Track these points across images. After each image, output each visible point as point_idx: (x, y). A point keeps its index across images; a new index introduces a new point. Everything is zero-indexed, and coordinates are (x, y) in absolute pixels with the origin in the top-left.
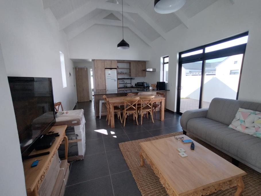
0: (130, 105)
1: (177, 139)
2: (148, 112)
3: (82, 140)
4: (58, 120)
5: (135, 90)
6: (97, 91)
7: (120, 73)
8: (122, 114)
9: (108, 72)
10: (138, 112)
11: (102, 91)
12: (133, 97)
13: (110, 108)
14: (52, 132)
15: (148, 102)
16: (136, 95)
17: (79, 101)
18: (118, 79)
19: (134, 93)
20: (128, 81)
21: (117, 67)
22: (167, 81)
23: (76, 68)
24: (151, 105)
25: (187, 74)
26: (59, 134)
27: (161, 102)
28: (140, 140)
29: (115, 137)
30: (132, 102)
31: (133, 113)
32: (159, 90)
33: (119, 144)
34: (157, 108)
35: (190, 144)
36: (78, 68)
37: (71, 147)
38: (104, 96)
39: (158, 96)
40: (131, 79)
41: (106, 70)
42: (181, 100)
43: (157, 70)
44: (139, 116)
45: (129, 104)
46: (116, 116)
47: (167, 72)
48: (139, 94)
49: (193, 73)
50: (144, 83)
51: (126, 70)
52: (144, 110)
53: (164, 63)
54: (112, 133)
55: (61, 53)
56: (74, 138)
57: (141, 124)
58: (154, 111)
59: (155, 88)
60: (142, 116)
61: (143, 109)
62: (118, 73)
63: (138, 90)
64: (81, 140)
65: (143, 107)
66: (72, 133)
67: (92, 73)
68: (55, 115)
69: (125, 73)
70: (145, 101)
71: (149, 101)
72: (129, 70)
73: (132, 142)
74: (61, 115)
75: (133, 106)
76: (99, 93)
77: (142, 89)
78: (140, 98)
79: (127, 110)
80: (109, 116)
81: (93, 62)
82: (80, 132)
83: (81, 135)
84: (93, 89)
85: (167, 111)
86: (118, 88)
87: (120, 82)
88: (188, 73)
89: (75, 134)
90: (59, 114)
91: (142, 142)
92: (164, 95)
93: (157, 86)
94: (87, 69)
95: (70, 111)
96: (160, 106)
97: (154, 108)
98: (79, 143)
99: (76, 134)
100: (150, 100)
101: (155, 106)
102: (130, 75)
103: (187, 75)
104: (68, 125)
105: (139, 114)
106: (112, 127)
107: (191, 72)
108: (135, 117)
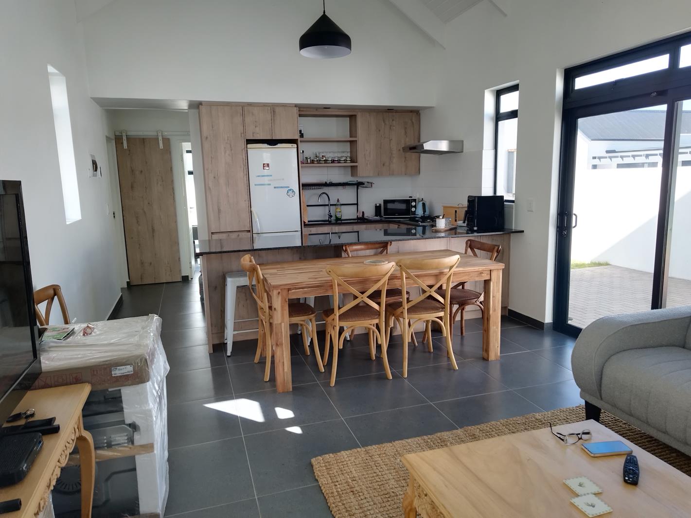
0: (357, 294)
1: (561, 438)
2: (433, 322)
3: (155, 446)
4: (50, 361)
5: (375, 233)
6: (215, 237)
7: (312, 162)
8: (322, 334)
9: (260, 155)
10: (392, 325)
11: (234, 236)
12: (367, 261)
13: (270, 308)
14: (27, 417)
15: (431, 282)
16: (381, 252)
17: (135, 282)
18: (304, 186)
19: (369, 244)
20: (346, 195)
21: (297, 136)
22: (509, 191)
23: (118, 140)
24: (444, 297)
25: (596, 162)
26: (56, 423)
27: (487, 283)
28: (403, 442)
29: (296, 430)
30: (363, 282)
31: (369, 329)
32: (477, 231)
33: (313, 461)
34: (468, 308)
35: (620, 462)
36: (128, 139)
37: (107, 480)
38: (247, 260)
39: (475, 255)
40: (359, 184)
41: (249, 146)
42: (574, 273)
43: (467, 147)
44: (395, 343)
45: (354, 290)
46: (296, 340)
47: (510, 153)
48: (391, 248)
49: (622, 157)
50: (415, 200)
51: (334, 147)
52: (416, 316)
53: (499, 117)
54: (284, 413)
55: (53, 74)
56: (120, 438)
57: (402, 373)
58: (458, 318)
59: (460, 223)
60: (407, 340)
61: (410, 310)
62: (303, 162)
63: (386, 233)
64: (149, 448)
65: (411, 304)
66: (112, 418)
67: (188, 161)
68: (37, 343)
69: (333, 161)
70: (418, 276)
71: (438, 276)
72: (347, 147)
73: (367, 452)
74: (64, 343)
75: (370, 297)
76: (222, 247)
77: (404, 227)
78: (399, 264)
79: (342, 317)
80: (269, 342)
81: (195, 111)
82: (148, 414)
83: (150, 429)
84: (195, 230)
85: (511, 318)
86: (305, 225)
87: (312, 196)
88: (600, 158)
89: (123, 422)
90: (53, 337)
91: (409, 452)
92: (498, 252)
93: (467, 212)
94: (167, 141)
95: (100, 324)
96: (482, 298)
97: (456, 307)
98: (141, 461)
99: (128, 421)
100: (441, 273)
101: (461, 298)
102: (354, 170)
103: (595, 167)
104: (93, 385)
105: (395, 334)
106: (280, 388)
107: (614, 152)
108: (379, 347)
